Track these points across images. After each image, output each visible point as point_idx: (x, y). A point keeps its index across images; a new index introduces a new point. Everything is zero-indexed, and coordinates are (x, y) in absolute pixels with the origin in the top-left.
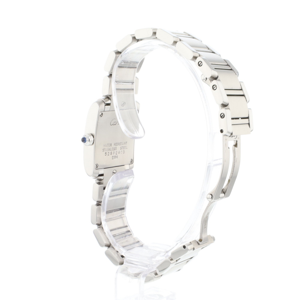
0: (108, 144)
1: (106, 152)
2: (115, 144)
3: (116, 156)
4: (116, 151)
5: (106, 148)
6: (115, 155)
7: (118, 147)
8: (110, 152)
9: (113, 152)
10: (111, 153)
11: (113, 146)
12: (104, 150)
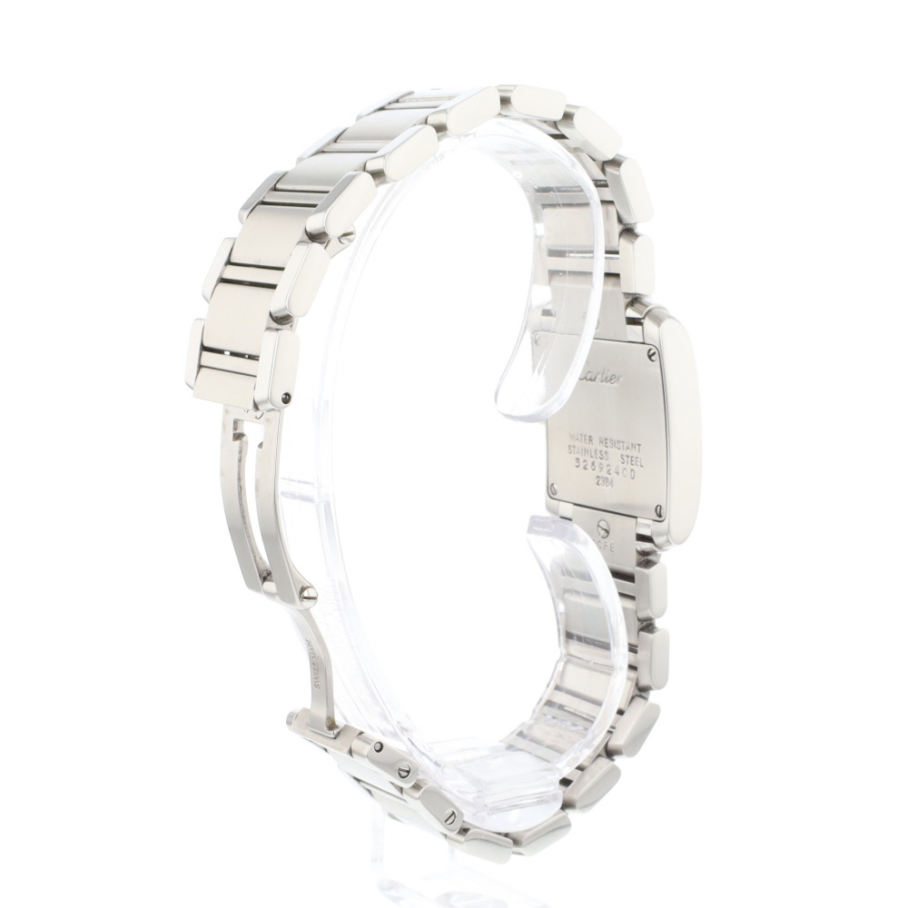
0: (581, 435)
1: (578, 456)
2: (604, 441)
3: (607, 478)
4: (607, 462)
5: (577, 444)
6: (604, 474)
7: (614, 453)
8: (590, 461)
9: (597, 462)
10: (593, 463)
11: (596, 445)
12: (572, 449)
